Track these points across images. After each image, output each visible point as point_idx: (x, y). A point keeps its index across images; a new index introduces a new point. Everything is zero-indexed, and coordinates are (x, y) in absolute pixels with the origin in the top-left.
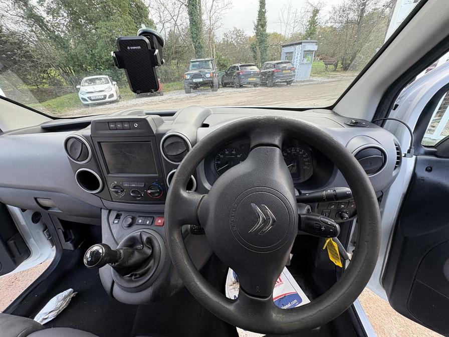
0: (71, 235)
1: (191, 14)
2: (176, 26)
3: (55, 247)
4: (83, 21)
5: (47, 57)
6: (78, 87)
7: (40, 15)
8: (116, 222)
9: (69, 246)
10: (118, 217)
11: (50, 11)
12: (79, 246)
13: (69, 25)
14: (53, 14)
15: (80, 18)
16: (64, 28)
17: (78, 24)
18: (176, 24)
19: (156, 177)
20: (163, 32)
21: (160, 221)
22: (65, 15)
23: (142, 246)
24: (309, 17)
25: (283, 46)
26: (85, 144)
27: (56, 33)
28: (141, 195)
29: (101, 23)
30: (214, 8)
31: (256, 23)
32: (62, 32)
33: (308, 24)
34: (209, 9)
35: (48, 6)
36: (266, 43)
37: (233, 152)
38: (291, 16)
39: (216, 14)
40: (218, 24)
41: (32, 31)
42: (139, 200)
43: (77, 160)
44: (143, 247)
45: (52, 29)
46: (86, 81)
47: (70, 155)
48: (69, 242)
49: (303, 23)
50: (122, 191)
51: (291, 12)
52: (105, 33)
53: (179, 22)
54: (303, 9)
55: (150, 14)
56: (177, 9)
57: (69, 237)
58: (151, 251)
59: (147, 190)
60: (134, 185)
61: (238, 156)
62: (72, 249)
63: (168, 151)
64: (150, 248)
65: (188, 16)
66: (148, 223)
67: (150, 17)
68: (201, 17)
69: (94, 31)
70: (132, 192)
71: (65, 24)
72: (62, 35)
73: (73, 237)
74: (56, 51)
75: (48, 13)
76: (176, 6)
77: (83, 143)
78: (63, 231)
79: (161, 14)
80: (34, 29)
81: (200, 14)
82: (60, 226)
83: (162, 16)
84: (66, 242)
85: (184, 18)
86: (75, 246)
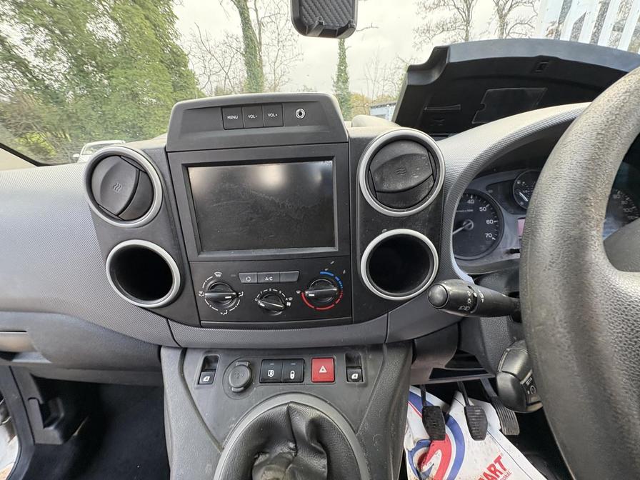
0: (58, 411)
1: (248, 64)
2: (228, 80)
3: (16, 438)
4: (91, 68)
5: (27, 115)
6: (75, 156)
7: (23, 57)
8: (206, 379)
9: (52, 435)
10: (208, 365)
11: (39, 52)
12: (76, 433)
13: (69, 73)
14: (44, 57)
15: (87, 64)
16: (61, 77)
17: (83, 71)
18: (227, 77)
19: (330, 256)
20: (208, 86)
21: (323, 370)
22: (64, 59)
23: (292, 445)
24: (401, 74)
25: (372, 107)
26: (146, 173)
27: (47, 82)
28: (285, 305)
29: (118, 71)
30: (279, 58)
31: (335, 79)
32: (56, 81)
33: (400, 82)
34: (274, 60)
35: (38, 46)
36: (349, 103)
37: (469, 202)
38: (379, 71)
39: (282, 66)
40: (285, 78)
41: (8, 78)
42: (278, 319)
43: (118, 217)
44: (296, 449)
45: (41, 76)
46: (90, 147)
47: (97, 206)
48: (52, 428)
49: (394, 82)
50: (233, 298)
51: (379, 67)
52: (124, 84)
53: (231, 74)
54: (393, 65)
55: (190, 62)
56: (229, 59)
57: (54, 414)
58: (324, 462)
59: (303, 291)
60: (271, 279)
61: (482, 209)
62: (59, 442)
63: (382, 180)
64: (321, 453)
65: (245, 68)
66: (292, 376)
67: (190, 67)
68: (261, 69)
69: (106, 82)
70: (261, 298)
71: (62, 71)
72: (56, 85)
73: (62, 415)
74: (44, 107)
75: (36, 56)
76: (227, 55)
77: (141, 170)
78: (41, 402)
79: (207, 64)
80: (11, 75)
81: (260, 66)
82: (34, 391)
83: (207, 66)
84: (45, 427)
85: (238, 70)
86: (66, 436)
